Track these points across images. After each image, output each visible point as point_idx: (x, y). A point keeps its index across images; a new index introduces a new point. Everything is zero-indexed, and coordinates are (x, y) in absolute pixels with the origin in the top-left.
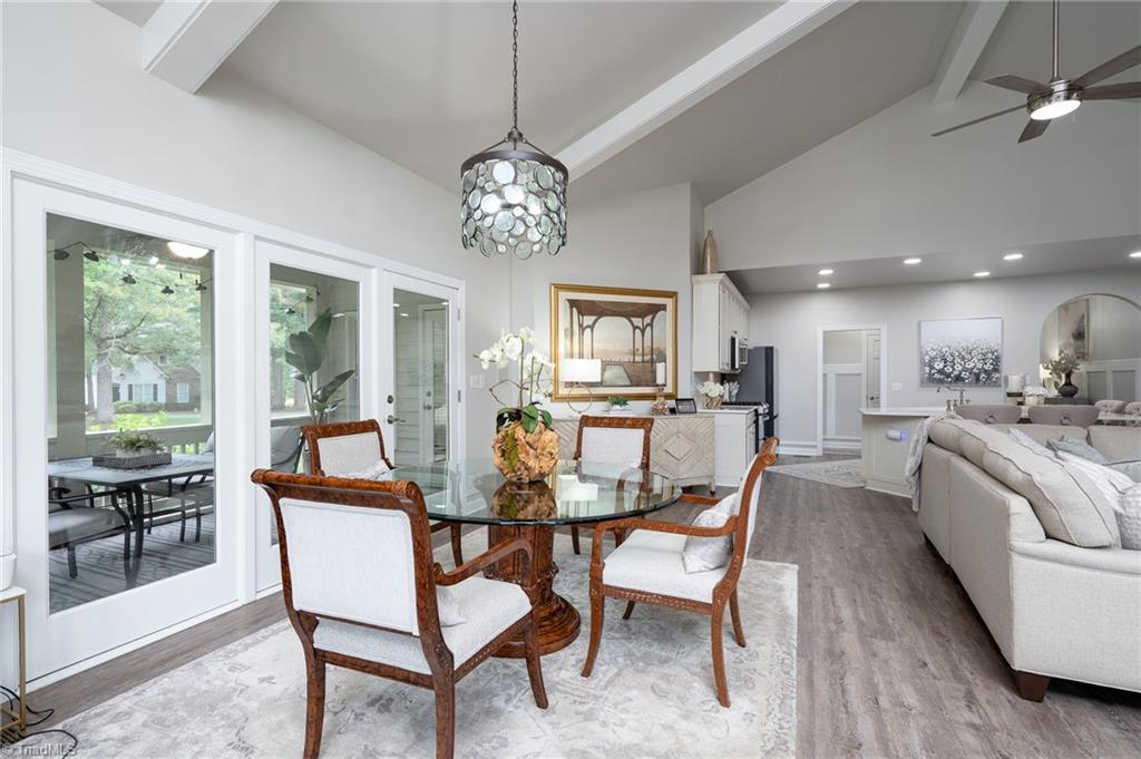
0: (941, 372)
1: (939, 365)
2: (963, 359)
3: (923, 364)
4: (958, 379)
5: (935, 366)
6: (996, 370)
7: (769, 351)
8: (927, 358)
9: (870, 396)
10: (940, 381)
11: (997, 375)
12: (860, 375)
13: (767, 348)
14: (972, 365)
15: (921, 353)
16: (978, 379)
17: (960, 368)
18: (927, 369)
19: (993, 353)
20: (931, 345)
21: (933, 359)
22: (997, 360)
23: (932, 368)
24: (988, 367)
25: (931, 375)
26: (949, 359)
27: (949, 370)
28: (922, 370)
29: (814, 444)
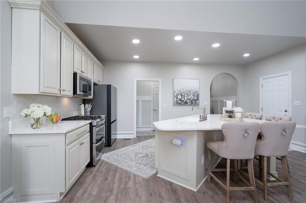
0: (180, 100)
1: (180, 97)
2: (187, 95)
3: (174, 96)
4: (186, 103)
5: (178, 97)
6: (198, 99)
7: (109, 87)
8: (176, 94)
9: (154, 109)
10: (180, 104)
11: (198, 101)
12: (151, 101)
13: (108, 85)
14: (190, 98)
15: (174, 92)
16: (192, 103)
17: (187, 98)
18: (176, 98)
19: (197, 93)
20: (177, 89)
21: (178, 94)
22: (198, 95)
23: (177, 98)
24: (195, 98)
25: (177, 101)
26: (183, 94)
27: (183, 99)
28: (174, 99)
29: (132, 132)
